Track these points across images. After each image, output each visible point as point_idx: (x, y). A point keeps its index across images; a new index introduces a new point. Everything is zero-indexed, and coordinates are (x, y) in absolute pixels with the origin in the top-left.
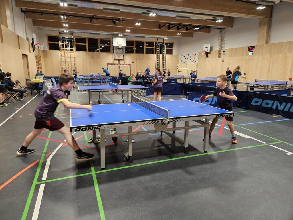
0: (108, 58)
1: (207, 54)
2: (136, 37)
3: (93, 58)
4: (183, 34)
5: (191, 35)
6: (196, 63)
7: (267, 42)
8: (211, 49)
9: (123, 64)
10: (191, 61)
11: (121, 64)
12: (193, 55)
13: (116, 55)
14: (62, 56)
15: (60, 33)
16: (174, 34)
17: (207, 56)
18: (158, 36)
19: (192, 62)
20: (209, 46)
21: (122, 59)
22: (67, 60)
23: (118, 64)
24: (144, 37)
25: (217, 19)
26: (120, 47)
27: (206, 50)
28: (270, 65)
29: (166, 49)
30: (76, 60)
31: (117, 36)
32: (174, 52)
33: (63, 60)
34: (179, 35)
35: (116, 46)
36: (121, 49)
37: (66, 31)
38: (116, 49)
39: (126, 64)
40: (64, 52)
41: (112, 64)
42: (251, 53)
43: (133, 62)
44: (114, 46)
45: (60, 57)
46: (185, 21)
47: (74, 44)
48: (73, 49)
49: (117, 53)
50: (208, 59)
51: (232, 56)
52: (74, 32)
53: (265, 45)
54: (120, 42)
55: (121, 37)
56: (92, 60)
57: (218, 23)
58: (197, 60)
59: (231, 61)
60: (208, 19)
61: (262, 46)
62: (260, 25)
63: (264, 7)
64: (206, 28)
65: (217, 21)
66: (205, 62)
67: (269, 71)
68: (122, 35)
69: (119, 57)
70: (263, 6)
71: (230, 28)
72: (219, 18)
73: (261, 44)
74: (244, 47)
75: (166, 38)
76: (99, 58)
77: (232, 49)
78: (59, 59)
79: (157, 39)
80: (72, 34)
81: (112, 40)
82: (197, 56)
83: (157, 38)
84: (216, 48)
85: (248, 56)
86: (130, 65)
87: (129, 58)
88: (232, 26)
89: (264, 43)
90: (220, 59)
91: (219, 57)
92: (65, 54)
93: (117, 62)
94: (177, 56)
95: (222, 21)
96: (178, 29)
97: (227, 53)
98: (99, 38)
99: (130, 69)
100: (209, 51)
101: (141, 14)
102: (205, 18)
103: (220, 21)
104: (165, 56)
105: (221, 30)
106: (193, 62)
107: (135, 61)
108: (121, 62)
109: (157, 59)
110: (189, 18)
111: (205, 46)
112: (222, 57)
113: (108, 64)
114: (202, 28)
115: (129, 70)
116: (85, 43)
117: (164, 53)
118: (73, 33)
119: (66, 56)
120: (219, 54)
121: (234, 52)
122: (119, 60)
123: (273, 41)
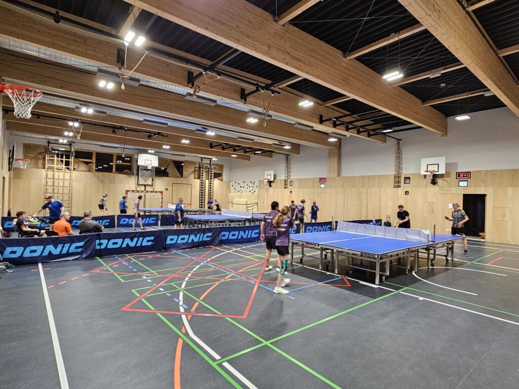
0: (128, 183)
1: (270, 183)
2: (172, 154)
3: (102, 182)
4: (239, 157)
5: (248, 158)
6: (256, 193)
7: (339, 175)
8: (275, 176)
9: (152, 192)
10: (248, 190)
11: (147, 192)
12: (251, 182)
13: (140, 178)
14: (49, 177)
15: (49, 142)
16: (229, 155)
17: (270, 186)
18: (203, 156)
19: (250, 191)
20: (272, 173)
21: (151, 184)
22: (56, 184)
23: (142, 192)
24: (185, 156)
25: (284, 144)
26: (149, 168)
27: (269, 177)
28: (344, 200)
29: (214, 173)
30: (74, 184)
31: (145, 152)
32: (224, 177)
33: (50, 182)
34: (233, 157)
35: (142, 166)
36: (149, 170)
37: (63, 140)
38: (142, 169)
39: (156, 192)
40: (54, 171)
41: (133, 191)
42: (322, 186)
43: (167, 189)
44: (138, 166)
45: (43, 179)
46: (247, 143)
47: (72, 160)
48: (70, 167)
49: (142, 176)
50: (271, 189)
51: (301, 188)
52: (74, 142)
53: (337, 178)
54: (148, 160)
55: (151, 154)
56: (101, 185)
57: (285, 149)
58: (257, 190)
59: (300, 193)
60: (275, 144)
61: (334, 178)
62: (330, 156)
63: (336, 140)
64: (268, 152)
65: (285, 147)
66: (267, 192)
67: (344, 207)
68: (153, 152)
69: (145, 181)
70: (335, 138)
71: (296, 155)
72: (287, 144)
73: (332, 176)
74: (314, 178)
75: (214, 159)
76: (113, 181)
77: (301, 179)
78: (44, 182)
79: (202, 160)
80: (70, 145)
81: (136, 157)
82: (257, 184)
83: (201, 158)
84: (282, 177)
85: (319, 189)
86: (161, 192)
87: (160, 184)
88: (299, 153)
89: (336, 176)
90: (286, 189)
91: (286, 188)
92: (53, 174)
93: (142, 188)
94: (228, 183)
95: (290, 147)
96: (235, 150)
97: (295, 184)
98: (115, 153)
99: (162, 198)
100: (272, 180)
101: (195, 131)
102: (270, 142)
103: (287, 147)
104: (212, 182)
105: (287, 156)
106: (252, 192)
107: (170, 188)
108: (148, 188)
109: (202, 185)
110: (253, 140)
111: (267, 173)
112: (290, 188)
113: (127, 191)
114: (264, 152)
115: (160, 201)
116: (91, 159)
117: (211, 178)
118: (73, 144)
119: (56, 177)
120: (286, 184)
121: (303, 182)
122: (145, 186)
123: (344, 174)
